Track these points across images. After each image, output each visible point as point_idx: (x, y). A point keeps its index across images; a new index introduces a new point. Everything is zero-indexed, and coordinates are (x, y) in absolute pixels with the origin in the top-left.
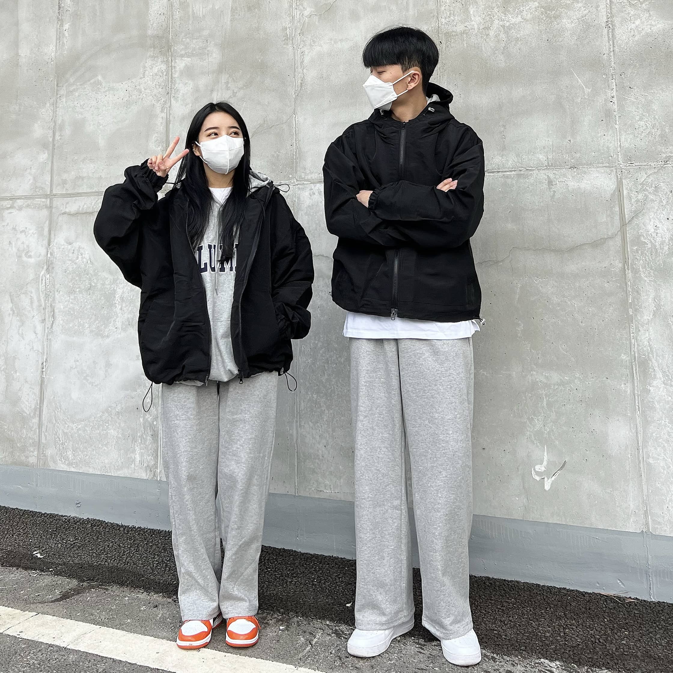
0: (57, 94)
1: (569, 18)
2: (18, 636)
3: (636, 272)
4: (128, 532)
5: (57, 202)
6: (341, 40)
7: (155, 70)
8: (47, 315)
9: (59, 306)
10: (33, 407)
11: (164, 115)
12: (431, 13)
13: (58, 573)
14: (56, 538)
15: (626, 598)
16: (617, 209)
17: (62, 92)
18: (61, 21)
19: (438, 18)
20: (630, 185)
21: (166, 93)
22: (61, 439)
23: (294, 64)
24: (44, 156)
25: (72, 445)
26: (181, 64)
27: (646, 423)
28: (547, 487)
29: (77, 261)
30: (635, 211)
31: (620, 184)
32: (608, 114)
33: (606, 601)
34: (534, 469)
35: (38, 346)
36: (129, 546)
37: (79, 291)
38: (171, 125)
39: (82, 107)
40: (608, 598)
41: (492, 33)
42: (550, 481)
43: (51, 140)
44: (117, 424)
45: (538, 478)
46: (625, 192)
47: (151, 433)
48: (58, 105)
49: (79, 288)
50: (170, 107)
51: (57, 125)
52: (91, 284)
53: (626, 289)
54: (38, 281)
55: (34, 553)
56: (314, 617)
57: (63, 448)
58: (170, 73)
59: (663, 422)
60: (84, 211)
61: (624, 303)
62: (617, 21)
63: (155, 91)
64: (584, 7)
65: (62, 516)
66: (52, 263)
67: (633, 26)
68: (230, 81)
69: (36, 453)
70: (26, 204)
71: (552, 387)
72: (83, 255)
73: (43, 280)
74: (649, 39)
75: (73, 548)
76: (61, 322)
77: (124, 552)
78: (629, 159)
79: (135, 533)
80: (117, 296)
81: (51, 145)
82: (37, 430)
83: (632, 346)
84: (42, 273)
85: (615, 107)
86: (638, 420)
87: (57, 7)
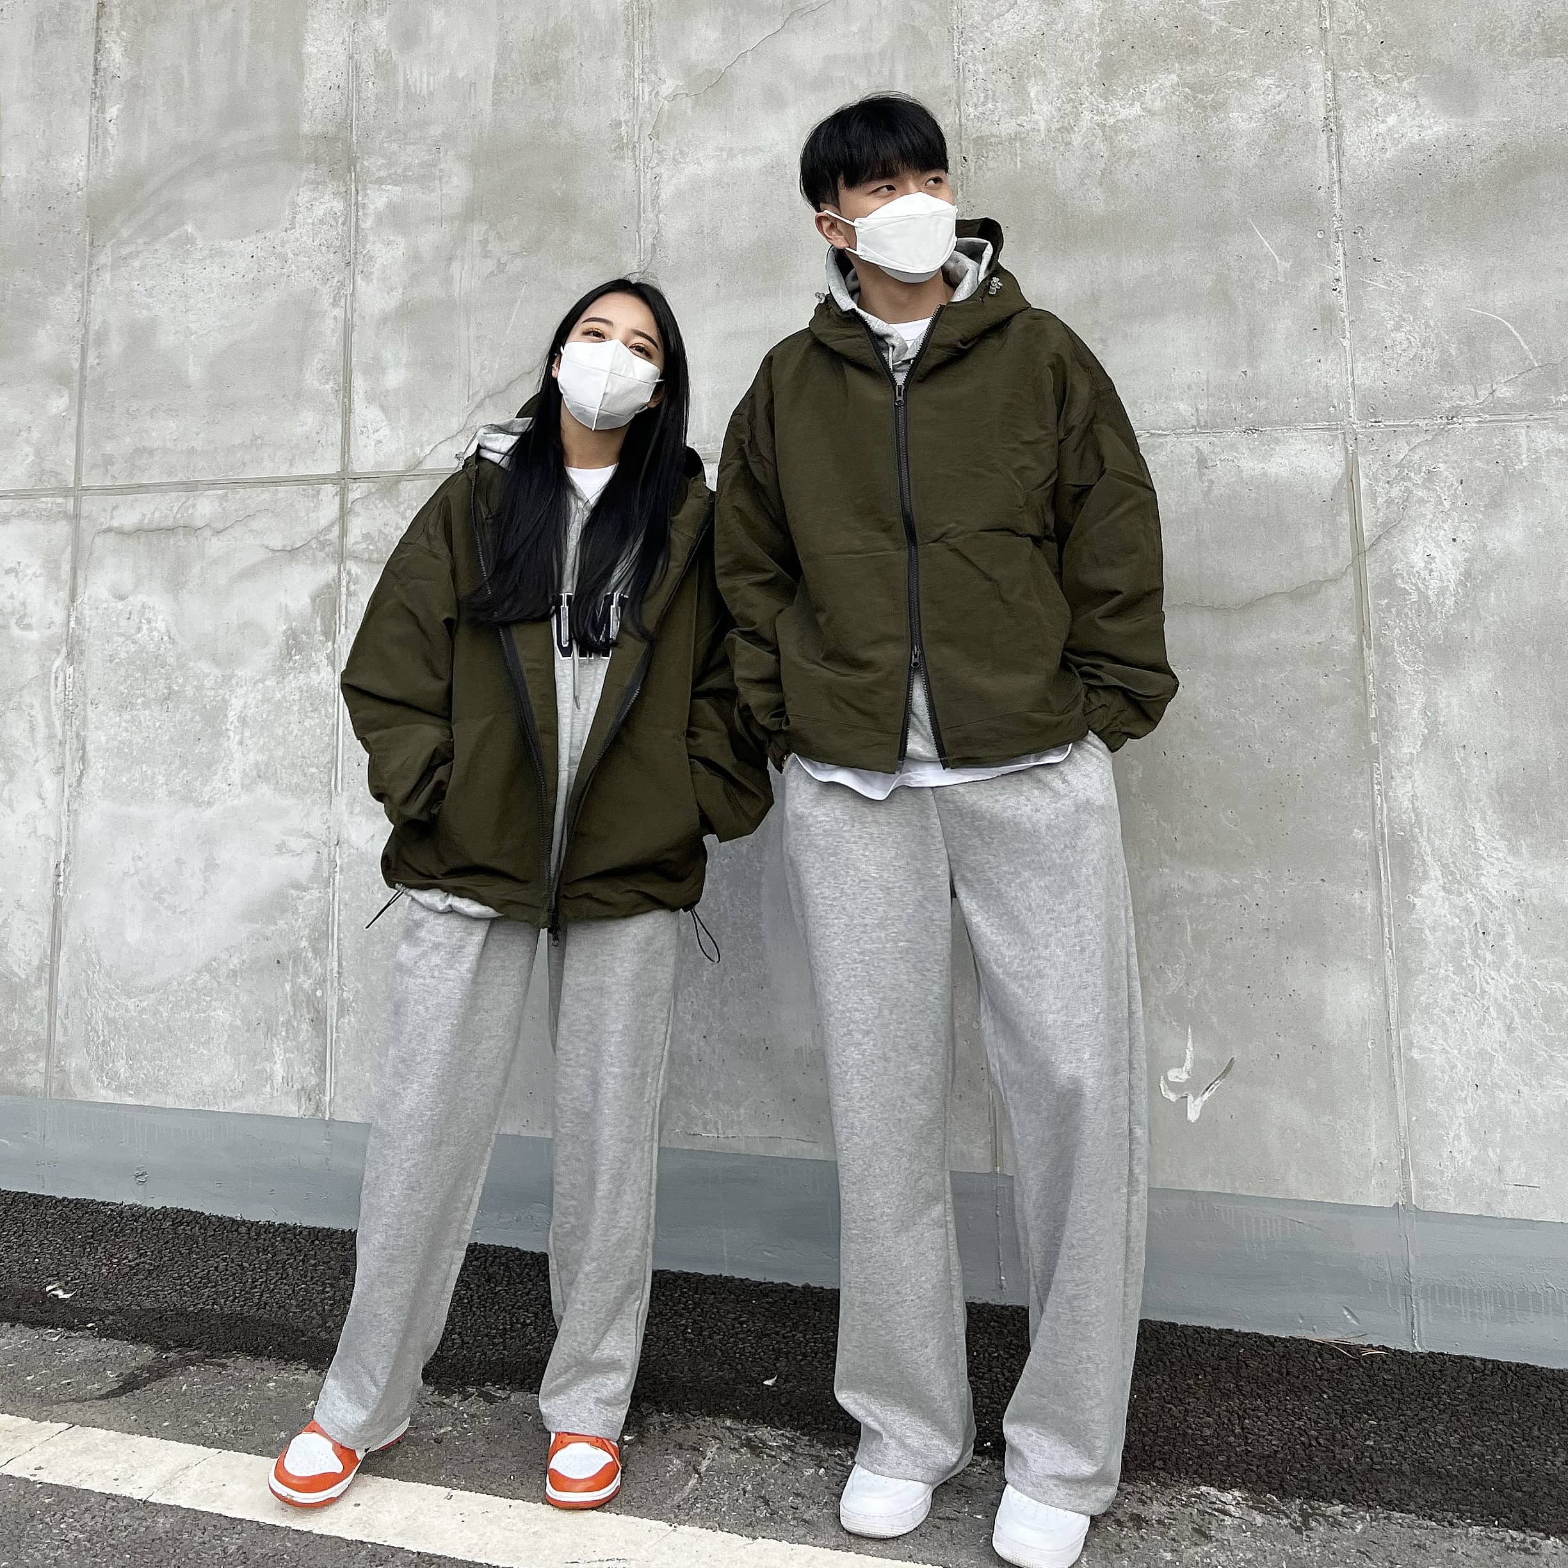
0: (91, 264)
1: (1244, 108)
2: (32, 1479)
3: (1385, 652)
4: (258, 1235)
5: (90, 505)
6: (744, 151)
7: (320, 211)
8: (68, 758)
9: (97, 738)
10: (36, 962)
11: (338, 312)
12: (945, 94)
13: (108, 1333)
14: (96, 1255)
15: (1362, 1346)
16: (1346, 518)
17: (104, 259)
18: (99, 99)
19: (958, 105)
20: (1374, 468)
21: (343, 264)
22: (100, 1033)
23: (636, 203)
24: (59, 403)
25: (127, 1045)
26: (377, 200)
27: (1407, 972)
28: (1193, 1115)
29: (139, 636)
30: (1384, 524)
31: (1352, 465)
32: (1328, 315)
33: (1321, 1356)
34: (1166, 1079)
35: (47, 827)
36: (264, 1267)
37: (143, 703)
38: (355, 335)
39: (149, 292)
40: (1324, 1349)
41: (1077, 140)
42: (1199, 1102)
43: (76, 365)
44: (232, 997)
45: (1172, 1097)
46: (1363, 482)
47: (310, 1016)
48: (92, 289)
49: (143, 695)
50: (352, 294)
51: (91, 332)
52: (170, 688)
53: (1365, 689)
54: (46, 681)
55: (49, 1288)
56: (698, 1412)
57: (106, 1053)
58: (354, 220)
59: (1442, 971)
60: (154, 526)
61: (1361, 720)
62: (1347, 116)
63: (319, 259)
64: (1278, 86)
65: (103, 1204)
66: (80, 642)
67: (1382, 128)
68: (491, 239)
69: (42, 1065)
70: (18, 509)
71: (1205, 901)
72: (153, 624)
73: (60, 679)
74: (1419, 157)
75: (136, 1275)
76: (102, 772)
77: (255, 1280)
78: (1372, 411)
79: (274, 1237)
80: (232, 713)
81: (77, 378)
82: (46, 1014)
83: (1378, 811)
84: (58, 663)
85: (1343, 301)
86: (1389, 967)
87: (91, 68)
